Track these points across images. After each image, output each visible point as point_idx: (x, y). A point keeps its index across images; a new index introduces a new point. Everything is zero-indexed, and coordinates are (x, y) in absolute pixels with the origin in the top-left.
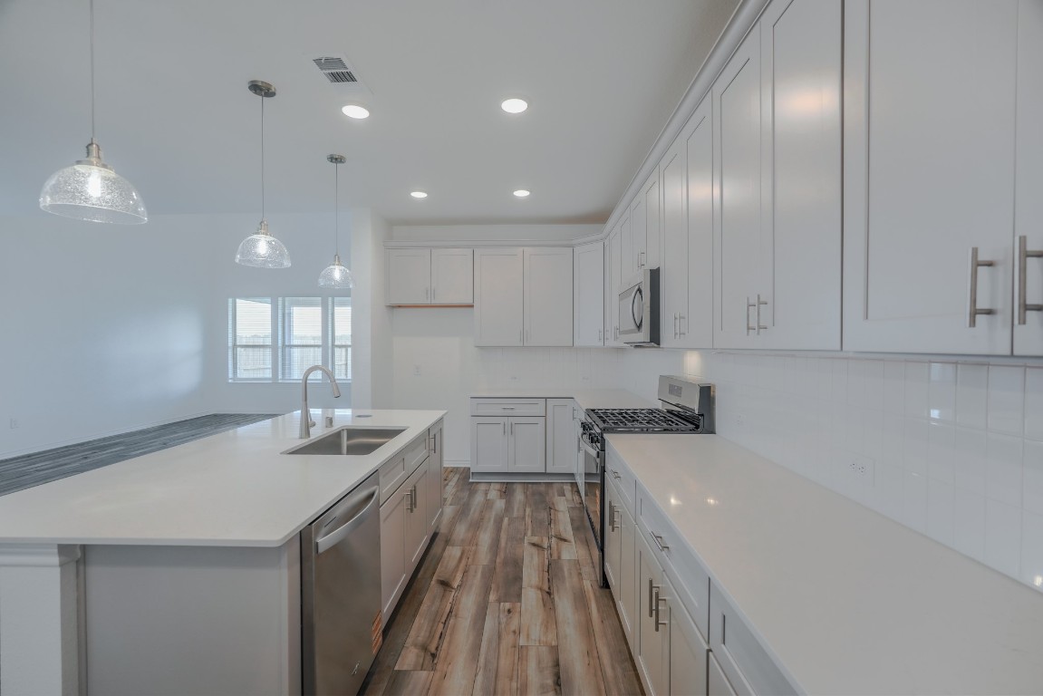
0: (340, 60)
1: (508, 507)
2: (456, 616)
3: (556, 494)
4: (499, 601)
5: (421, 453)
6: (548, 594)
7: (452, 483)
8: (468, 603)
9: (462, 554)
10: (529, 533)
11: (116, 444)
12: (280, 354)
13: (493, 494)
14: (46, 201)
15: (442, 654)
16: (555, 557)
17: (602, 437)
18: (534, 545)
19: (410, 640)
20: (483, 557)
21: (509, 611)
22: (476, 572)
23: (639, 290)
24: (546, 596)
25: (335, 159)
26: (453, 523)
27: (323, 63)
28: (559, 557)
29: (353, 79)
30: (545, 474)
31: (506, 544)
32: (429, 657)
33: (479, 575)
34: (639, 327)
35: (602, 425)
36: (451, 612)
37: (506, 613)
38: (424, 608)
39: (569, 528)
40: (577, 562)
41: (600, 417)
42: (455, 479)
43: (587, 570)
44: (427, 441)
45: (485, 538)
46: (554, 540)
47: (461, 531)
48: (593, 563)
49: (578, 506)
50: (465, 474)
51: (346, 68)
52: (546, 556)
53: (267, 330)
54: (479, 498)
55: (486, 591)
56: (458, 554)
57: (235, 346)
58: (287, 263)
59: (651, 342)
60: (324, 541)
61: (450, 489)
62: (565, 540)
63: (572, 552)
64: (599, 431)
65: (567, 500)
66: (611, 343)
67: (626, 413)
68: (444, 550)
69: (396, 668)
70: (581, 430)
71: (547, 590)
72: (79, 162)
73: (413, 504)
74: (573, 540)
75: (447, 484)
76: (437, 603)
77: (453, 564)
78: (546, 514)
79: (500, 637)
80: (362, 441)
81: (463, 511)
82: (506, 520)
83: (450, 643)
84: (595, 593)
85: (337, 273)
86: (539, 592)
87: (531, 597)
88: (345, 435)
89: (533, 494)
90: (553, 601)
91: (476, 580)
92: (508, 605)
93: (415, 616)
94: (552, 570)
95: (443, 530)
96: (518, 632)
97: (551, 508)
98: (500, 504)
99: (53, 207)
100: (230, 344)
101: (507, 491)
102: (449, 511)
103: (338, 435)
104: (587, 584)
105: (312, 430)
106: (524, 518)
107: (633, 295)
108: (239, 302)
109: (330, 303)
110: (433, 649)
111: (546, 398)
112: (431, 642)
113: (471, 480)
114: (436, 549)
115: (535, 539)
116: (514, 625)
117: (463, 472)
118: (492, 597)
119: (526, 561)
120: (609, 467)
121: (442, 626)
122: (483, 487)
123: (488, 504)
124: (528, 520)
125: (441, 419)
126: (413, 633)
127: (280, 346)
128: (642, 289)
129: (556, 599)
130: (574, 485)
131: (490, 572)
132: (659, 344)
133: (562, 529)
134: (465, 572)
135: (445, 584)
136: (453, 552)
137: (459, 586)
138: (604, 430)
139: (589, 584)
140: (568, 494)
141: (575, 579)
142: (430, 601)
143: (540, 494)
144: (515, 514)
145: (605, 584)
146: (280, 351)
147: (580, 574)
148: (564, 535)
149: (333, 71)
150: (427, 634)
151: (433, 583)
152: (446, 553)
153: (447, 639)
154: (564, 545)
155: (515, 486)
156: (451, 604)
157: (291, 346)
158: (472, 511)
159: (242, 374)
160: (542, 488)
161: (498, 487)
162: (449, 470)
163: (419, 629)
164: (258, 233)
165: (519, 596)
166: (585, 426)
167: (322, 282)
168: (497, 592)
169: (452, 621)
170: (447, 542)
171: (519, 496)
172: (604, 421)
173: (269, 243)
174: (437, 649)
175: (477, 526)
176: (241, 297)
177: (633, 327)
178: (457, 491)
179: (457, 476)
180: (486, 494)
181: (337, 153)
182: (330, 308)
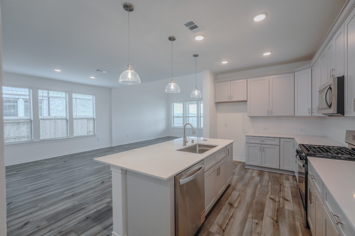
0: (192, 22)
1: (261, 180)
2: (234, 218)
3: (284, 179)
4: (253, 218)
5: (223, 155)
6: (276, 222)
7: (238, 167)
8: (239, 215)
9: (239, 195)
10: (270, 193)
11: (146, 143)
12: (185, 119)
13: (255, 174)
14: (120, 80)
15: (227, 231)
16: (281, 206)
17: (306, 158)
18: (271, 199)
19: (216, 222)
20: (248, 198)
21: (257, 224)
22: (244, 203)
23: (330, 88)
24: (275, 222)
25: (196, 56)
26: (237, 182)
27: (188, 25)
28: (283, 207)
29: (197, 27)
30: (279, 170)
31: (258, 195)
32: (222, 231)
33: (245, 205)
34: (330, 106)
35: (306, 152)
36: (232, 216)
37: (255, 224)
38: (222, 211)
39: (290, 195)
40: (293, 212)
41: (307, 148)
42: (240, 166)
43: (298, 217)
44: (225, 151)
45: (249, 191)
46: (281, 199)
47: (240, 186)
48: (302, 214)
49: (296, 186)
50: (244, 164)
51: (194, 24)
52: (277, 205)
53: (181, 112)
54: (248, 175)
55: (248, 212)
56: (238, 195)
57: (174, 117)
58: (179, 91)
59: (338, 113)
60: (183, 181)
61: (237, 169)
62: (287, 200)
63: (290, 206)
64: (304, 154)
65: (290, 183)
66: (315, 114)
67: (323, 148)
68: (232, 192)
69: (210, 230)
70: (296, 153)
71: (276, 220)
72: (126, 70)
73: (218, 173)
74: (292, 201)
75: (236, 167)
76: (227, 211)
77: (235, 198)
78: (278, 187)
79: (251, 233)
80: (202, 148)
81: (241, 178)
82: (259, 186)
83: (230, 228)
84: (302, 229)
85: (196, 93)
86: (272, 220)
87: (267, 221)
88: (198, 146)
89: (273, 177)
90: (278, 226)
91: (244, 207)
92: (256, 221)
93: (218, 213)
94: (279, 212)
95: (233, 184)
96: (260, 234)
97: (281, 185)
98: (257, 179)
99: (122, 82)
100: (172, 116)
101: (261, 174)
102: (236, 177)
103: (195, 146)
104: (298, 224)
105: (187, 144)
106: (268, 186)
107: (326, 90)
108: (175, 104)
109: (199, 103)
110: (224, 228)
111: (280, 138)
112: (223, 225)
113: (246, 167)
114: (229, 191)
115: (272, 197)
116: (258, 230)
117: (243, 163)
118: (250, 215)
119: (267, 205)
120: (309, 172)
121: (228, 220)
122: (250, 171)
123: (252, 178)
124: (270, 188)
125: (232, 143)
126: (217, 219)
127: (185, 116)
128: (332, 87)
129: (280, 225)
130: (294, 176)
131: (250, 205)
132: (344, 114)
133: (286, 194)
134: (239, 202)
135: (231, 205)
136: (235, 194)
137: (237, 207)
138: (307, 155)
139: (299, 224)
140: (291, 180)
141: (291, 220)
142: (224, 209)
143: (277, 178)
144: (264, 184)
145: (308, 227)
146: (185, 118)
147: (294, 218)
148: (287, 198)
149: (191, 26)
150: (222, 222)
151: (226, 203)
152: (233, 193)
153: (229, 226)
154: (287, 203)
155: (265, 172)
156: (233, 213)
157: (188, 117)
158: (245, 179)
159: (175, 125)
160: (278, 175)
161: (257, 171)
162: (238, 162)
163: (219, 218)
164: (171, 83)
165: (262, 219)
166: (298, 152)
167: (192, 96)
168: (252, 214)
169: (232, 220)
170: (234, 189)
171: (266, 177)
172: (308, 151)
173: (174, 85)
174: (225, 228)
175: (246, 185)
176: (175, 102)
177: (326, 106)
178: (240, 170)
179: (241, 165)
180: (252, 174)
181: (196, 53)
182: (199, 105)
